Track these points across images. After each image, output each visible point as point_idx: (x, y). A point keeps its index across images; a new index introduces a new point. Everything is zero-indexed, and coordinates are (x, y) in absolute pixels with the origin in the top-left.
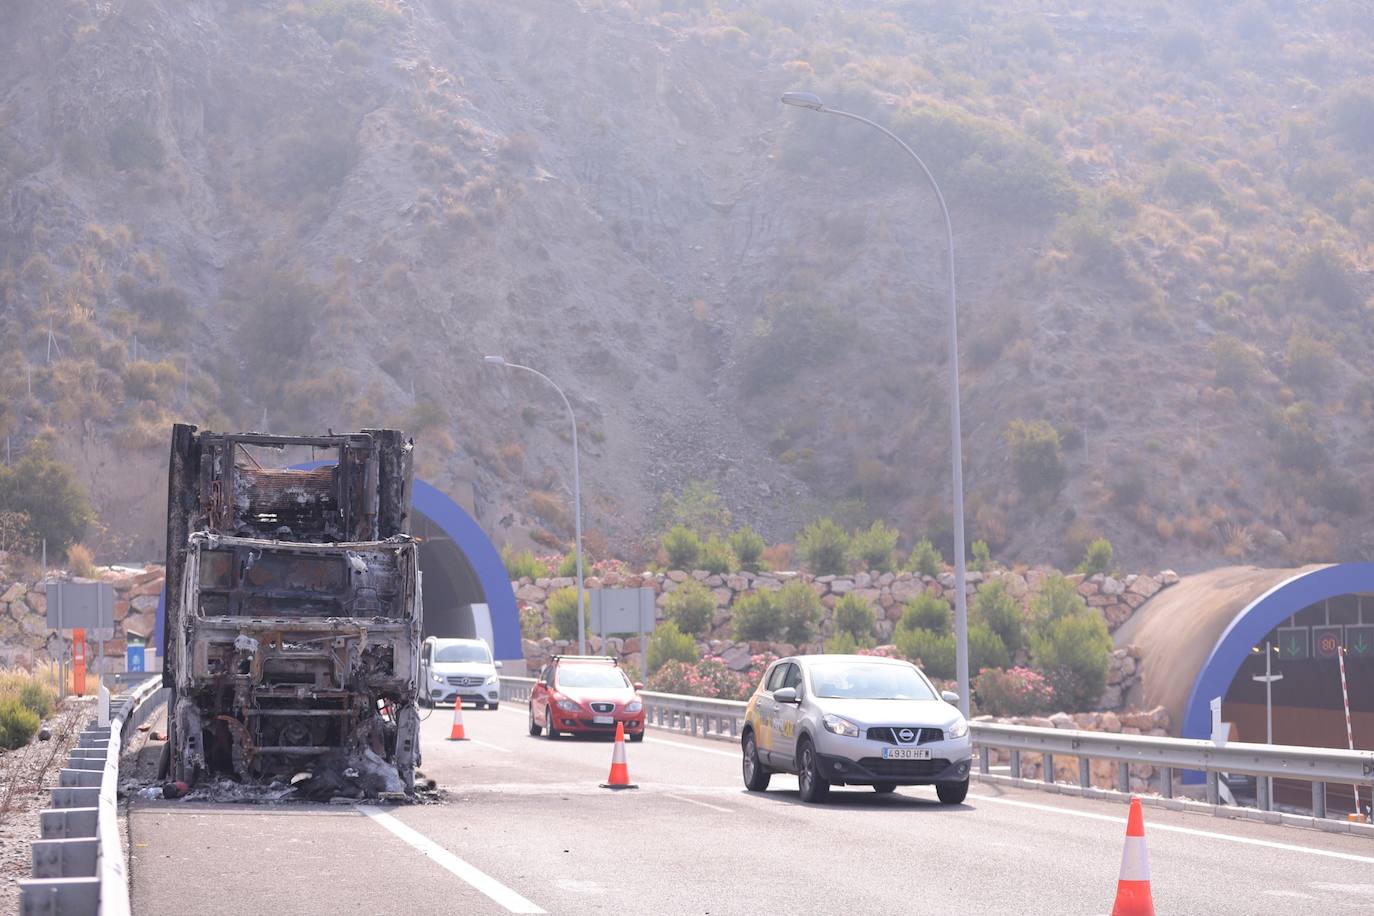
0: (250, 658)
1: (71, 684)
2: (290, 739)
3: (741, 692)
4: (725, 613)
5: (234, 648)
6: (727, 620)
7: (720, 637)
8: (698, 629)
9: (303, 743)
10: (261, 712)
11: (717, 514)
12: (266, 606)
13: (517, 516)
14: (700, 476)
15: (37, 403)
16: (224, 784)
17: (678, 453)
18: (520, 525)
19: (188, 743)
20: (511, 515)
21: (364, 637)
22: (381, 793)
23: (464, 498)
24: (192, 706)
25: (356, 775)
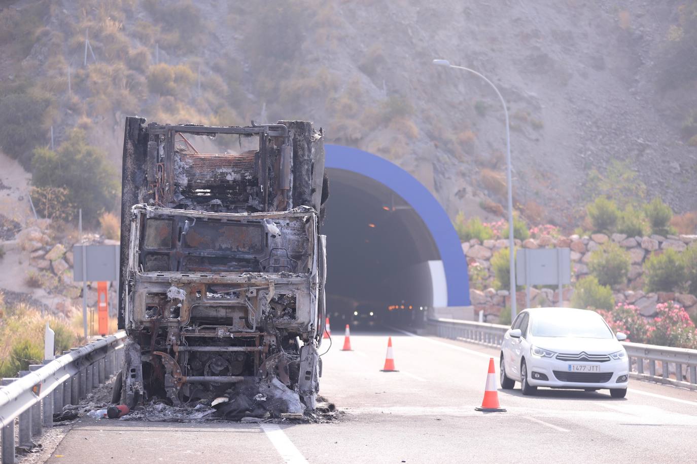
0: (180, 305)
1: (96, 326)
2: (214, 371)
3: (648, 334)
4: (638, 269)
5: (167, 297)
6: (639, 275)
7: (634, 289)
8: (616, 282)
9: (223, 373)
10: (189, 348)
11: (634, 188)
12: (200, 263)
13: (469, 189)
14: (621, 157)
15: (75, 99)
16: (157, 406)
17: (603, 138)
18: (472, 197)
19: (130, 374)
20: (464, 189)
21: (272, 288)
22: (283, 414)
23: (425, 175)
24: (133, 344)
25: (264, 399)
